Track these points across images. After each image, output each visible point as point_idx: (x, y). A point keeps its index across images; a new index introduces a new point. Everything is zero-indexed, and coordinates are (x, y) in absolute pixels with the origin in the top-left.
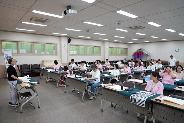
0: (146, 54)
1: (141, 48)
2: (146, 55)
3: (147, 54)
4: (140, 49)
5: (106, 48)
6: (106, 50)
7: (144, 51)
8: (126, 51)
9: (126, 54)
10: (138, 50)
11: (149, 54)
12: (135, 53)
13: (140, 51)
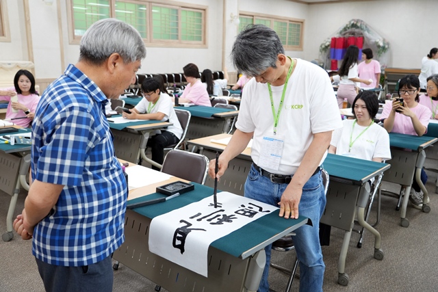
0: (376, 43)
1: (358, 21)
2: (379, 46)
3: (381, 44)
4: (354, 26)
5: (228, 18)
6: (227, 25)
7: (368, 31)
8: (298, 30)
9: (298, 44)
10: (345, 29)
11: (388, 44)
12: (334, 40)
13: (353, 33)
